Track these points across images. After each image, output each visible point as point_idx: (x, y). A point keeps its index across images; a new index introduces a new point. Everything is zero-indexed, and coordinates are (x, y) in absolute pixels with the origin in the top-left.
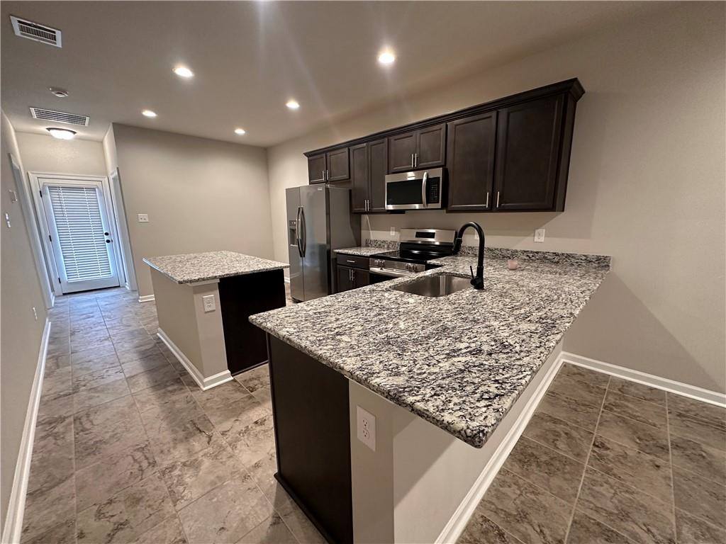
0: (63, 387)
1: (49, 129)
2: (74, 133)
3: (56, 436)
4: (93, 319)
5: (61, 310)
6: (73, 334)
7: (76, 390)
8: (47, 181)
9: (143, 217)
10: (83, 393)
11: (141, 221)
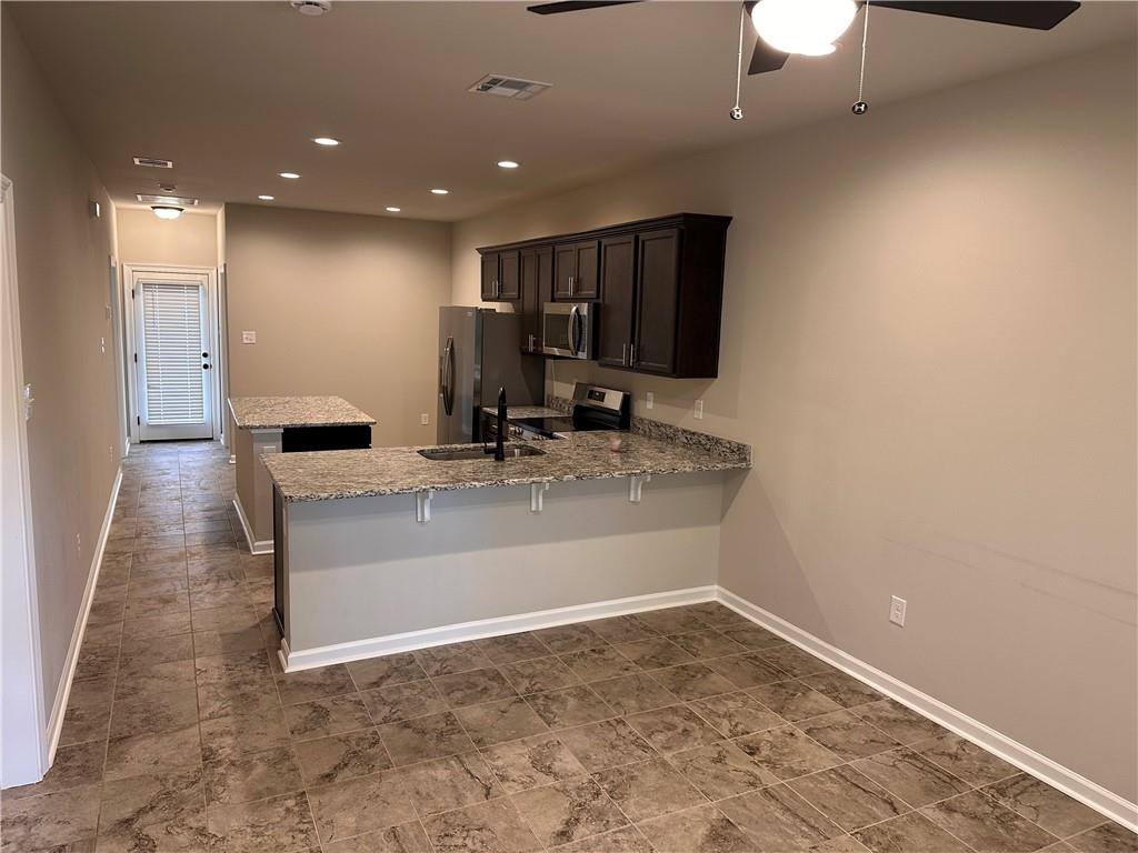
0: (126, 532)
1: (154, 208)
2: (181, 210)
3: (118, 562)
4: (169, 477)
5: (135, 461)
6: (144, 489)
7: (138, 536)
8: (144, 275)
9: (248, 337)
10: (144, 539)
11: (245, 341)
